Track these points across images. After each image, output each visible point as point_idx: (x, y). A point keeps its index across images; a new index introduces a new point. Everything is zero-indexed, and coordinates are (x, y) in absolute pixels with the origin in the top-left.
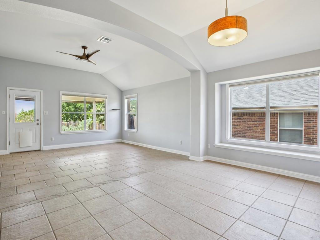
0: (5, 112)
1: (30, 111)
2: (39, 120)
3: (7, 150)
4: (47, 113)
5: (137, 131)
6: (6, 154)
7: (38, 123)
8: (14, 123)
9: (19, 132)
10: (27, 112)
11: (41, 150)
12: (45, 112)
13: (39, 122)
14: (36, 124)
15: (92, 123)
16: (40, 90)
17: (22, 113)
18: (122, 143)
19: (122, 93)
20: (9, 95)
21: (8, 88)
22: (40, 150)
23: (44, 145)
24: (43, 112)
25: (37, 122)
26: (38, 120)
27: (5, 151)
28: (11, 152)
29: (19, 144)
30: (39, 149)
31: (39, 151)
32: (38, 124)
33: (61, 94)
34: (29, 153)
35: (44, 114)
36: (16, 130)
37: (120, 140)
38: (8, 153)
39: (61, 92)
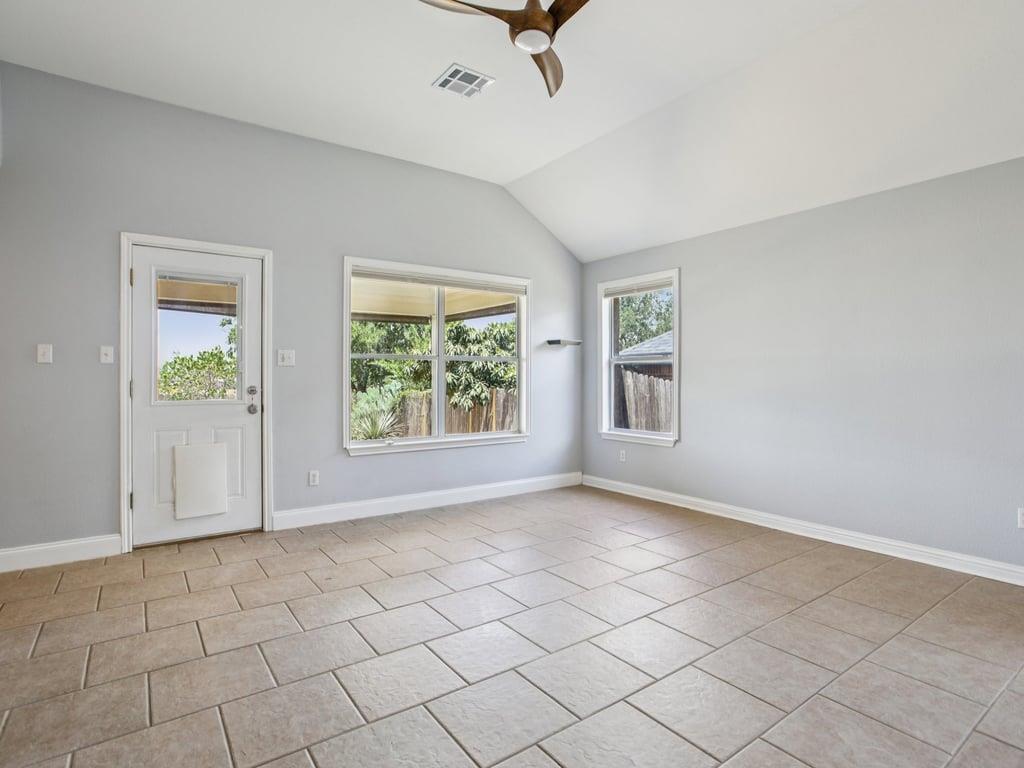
0: (110, 350)
1: (202, 357)
2: (259, 390)
3: (120, 532)
4: (291, 355)
5: (676, 442)
6: (118, 552)
7: (254, 402)
8: (151, 405)
9: (173, 449)
10: (195, 359)
11: (266, 529)
12: (280, 351)
13: (257, 402)
14: (244, 408)
15: (404, 398)
16: (259, 252)
17: (178, 362)
18: (581, 489)
19: (582, 271)
20: (131, 270)
21: (126, 239)
22: (261, 530)
23: (280, 506)
24: (276, 353)
25: (248, 399)
26: (252, 391)
27: (115, 537)
28: (138, 543)
29: (174, 503)
30: (257, 525)
31: (258, 535)
32: (251, 410)
33: (348, 269)
34: (216, 544)
35: (280, 363)
36: (158, 437)
37: (575, 478)
38: (127, 548)
39: (350, 263)
